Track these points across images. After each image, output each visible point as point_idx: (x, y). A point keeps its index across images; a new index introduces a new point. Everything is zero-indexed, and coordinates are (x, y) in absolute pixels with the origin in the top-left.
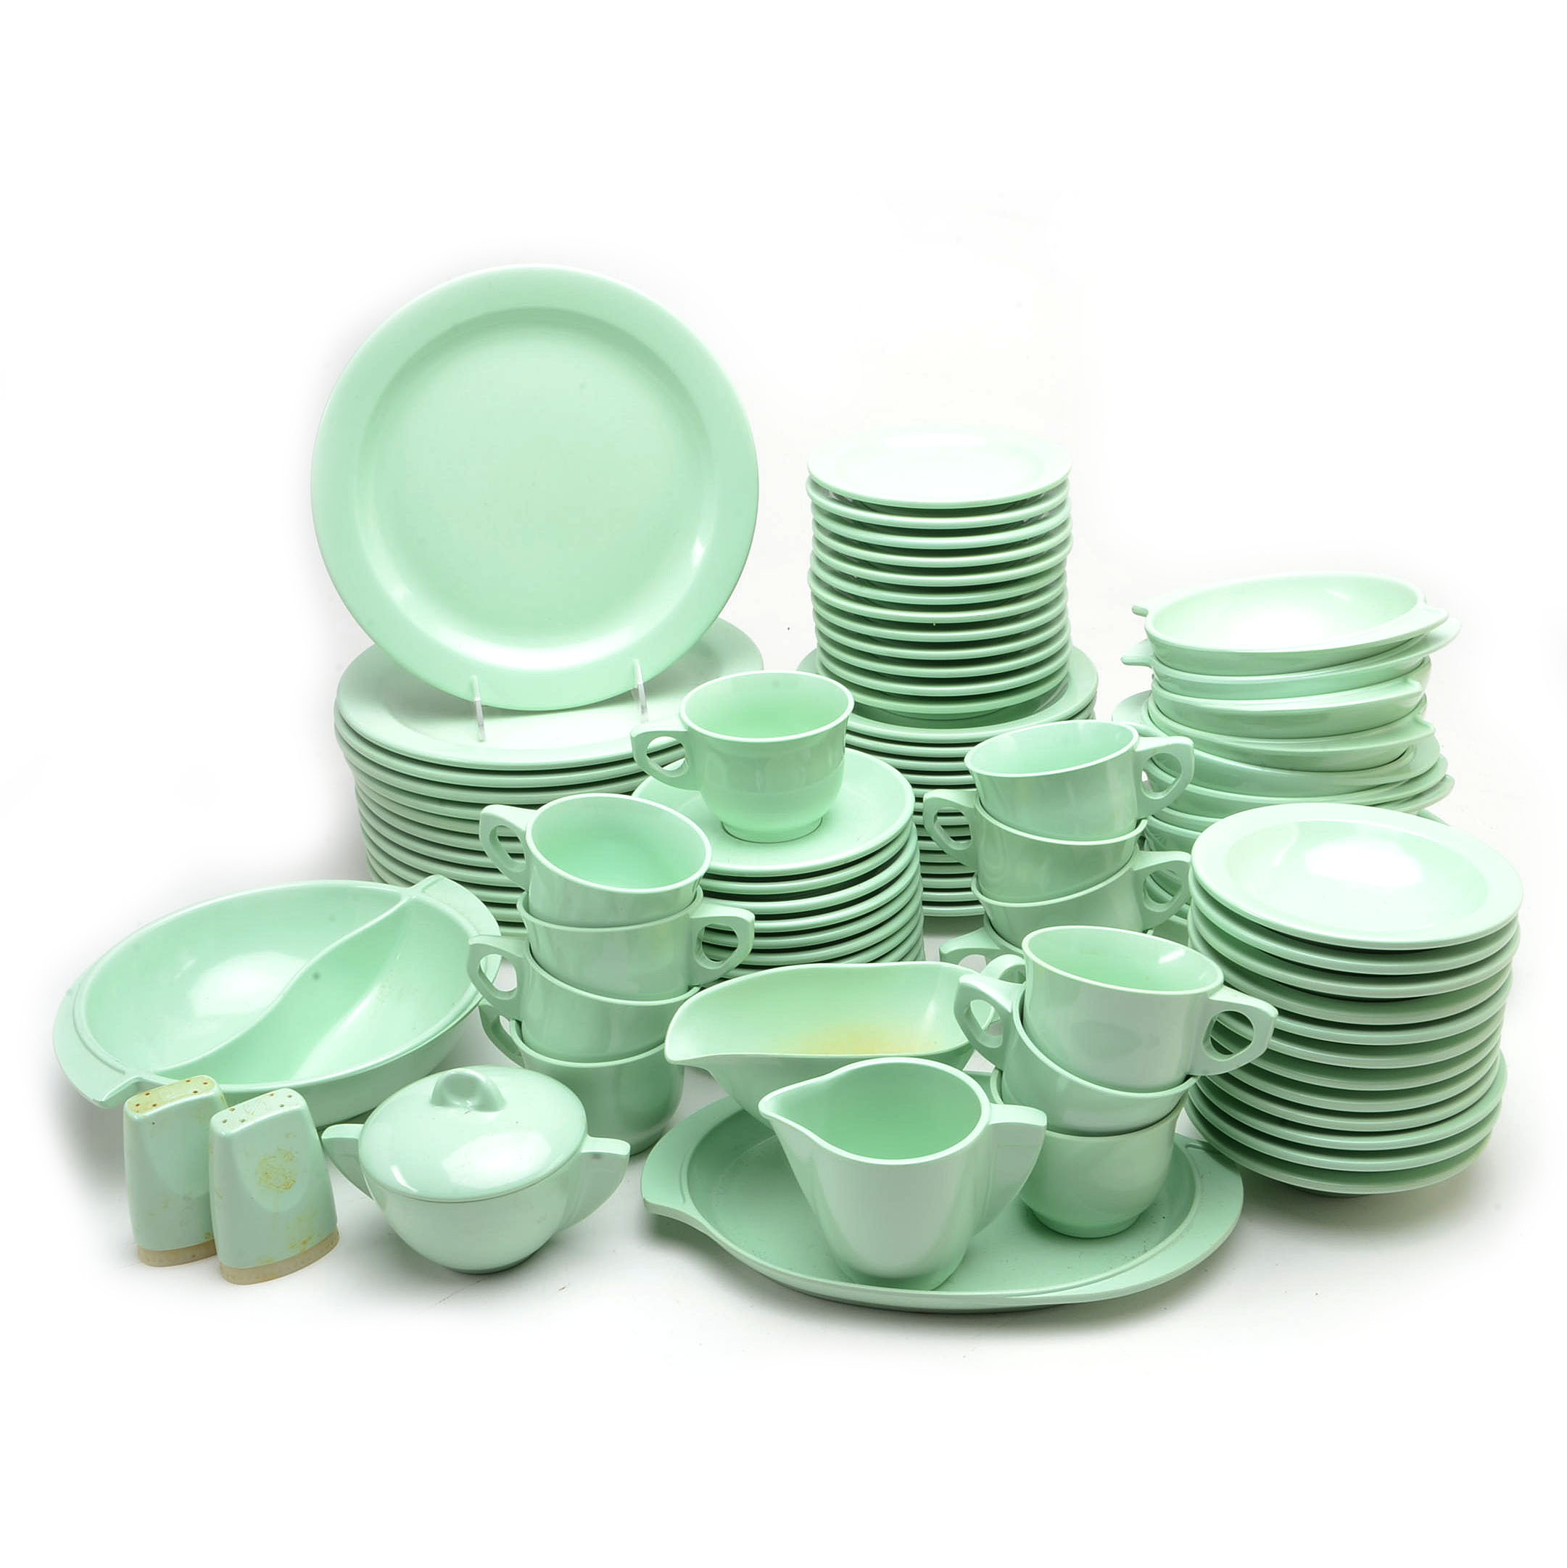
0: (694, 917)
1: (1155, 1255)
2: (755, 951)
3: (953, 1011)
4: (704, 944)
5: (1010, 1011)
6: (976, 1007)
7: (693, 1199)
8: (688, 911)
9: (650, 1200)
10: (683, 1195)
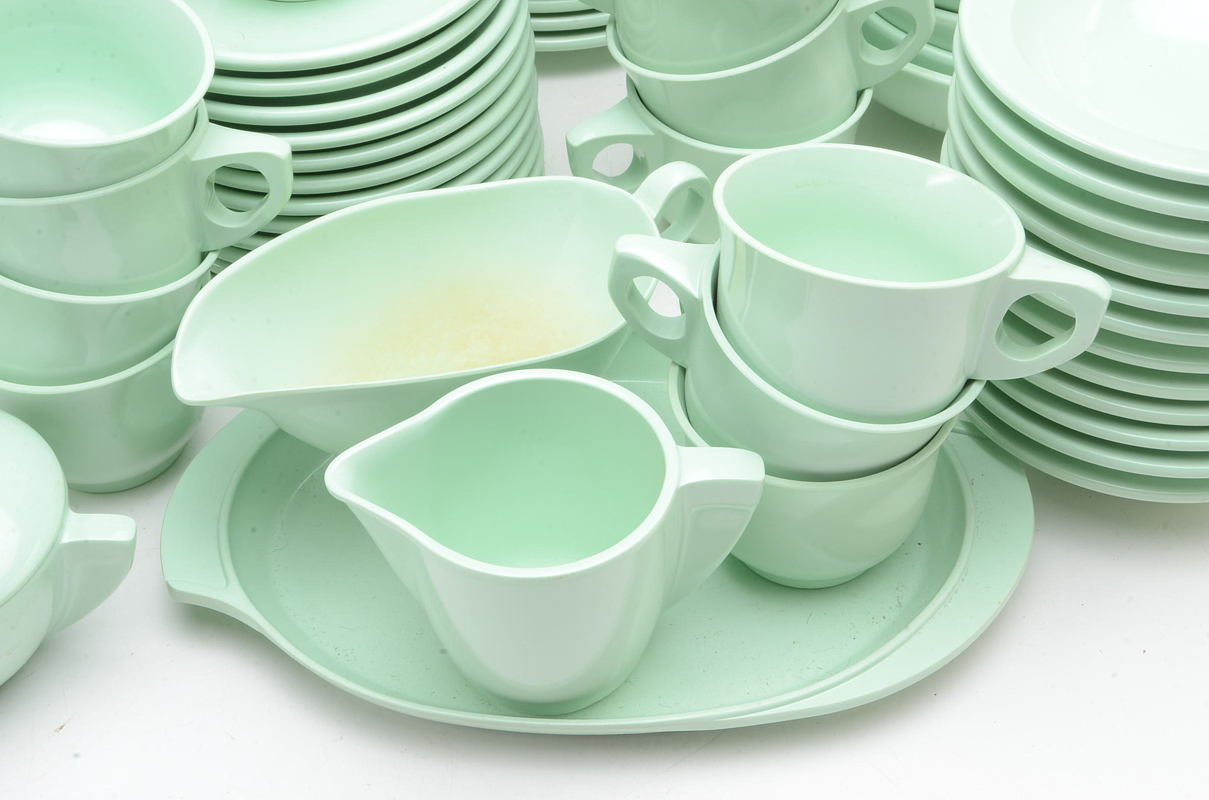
0: (194, 159)
1: (921, 627)
2: (295, 197)
3: (607, 291)
4: (218, 186)
5: (696, 295)
6: (644, 285)
7: (240, 580)
8: (186, 150)
9: (177, 586)
10: (226, 577)
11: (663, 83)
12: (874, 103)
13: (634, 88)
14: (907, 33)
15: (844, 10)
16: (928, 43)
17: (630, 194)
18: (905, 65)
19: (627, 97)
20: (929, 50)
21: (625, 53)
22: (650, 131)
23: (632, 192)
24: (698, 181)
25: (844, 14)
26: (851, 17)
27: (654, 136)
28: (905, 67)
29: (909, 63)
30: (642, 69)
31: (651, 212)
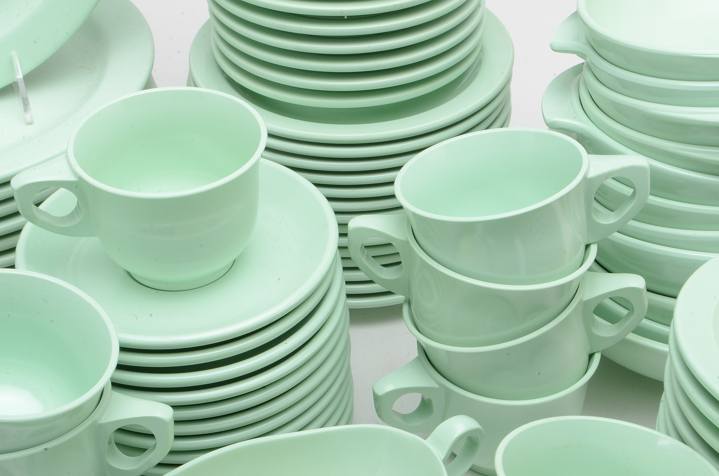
2: (171, 452)
11: (448, 353)
12: (604, 359)
13: (424, 351)
14: (629, 310)
15: (581, 300)
16: (645, 317)
17: (424, 440)
18: (627, 335)
19: (418, 357)
20: (646, 323)
21: (418, 328)
22: (436, 385)
23: (425, 438)
24: (476, 431)
25: (581, 302)
26: (586, 304)
27: (438, 388)
28: (627, 336)
29: (631, 333)
30: (429, 340)
31: (440, 455)
